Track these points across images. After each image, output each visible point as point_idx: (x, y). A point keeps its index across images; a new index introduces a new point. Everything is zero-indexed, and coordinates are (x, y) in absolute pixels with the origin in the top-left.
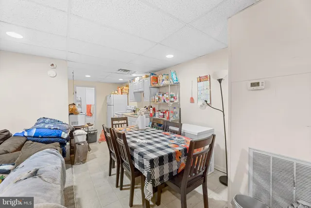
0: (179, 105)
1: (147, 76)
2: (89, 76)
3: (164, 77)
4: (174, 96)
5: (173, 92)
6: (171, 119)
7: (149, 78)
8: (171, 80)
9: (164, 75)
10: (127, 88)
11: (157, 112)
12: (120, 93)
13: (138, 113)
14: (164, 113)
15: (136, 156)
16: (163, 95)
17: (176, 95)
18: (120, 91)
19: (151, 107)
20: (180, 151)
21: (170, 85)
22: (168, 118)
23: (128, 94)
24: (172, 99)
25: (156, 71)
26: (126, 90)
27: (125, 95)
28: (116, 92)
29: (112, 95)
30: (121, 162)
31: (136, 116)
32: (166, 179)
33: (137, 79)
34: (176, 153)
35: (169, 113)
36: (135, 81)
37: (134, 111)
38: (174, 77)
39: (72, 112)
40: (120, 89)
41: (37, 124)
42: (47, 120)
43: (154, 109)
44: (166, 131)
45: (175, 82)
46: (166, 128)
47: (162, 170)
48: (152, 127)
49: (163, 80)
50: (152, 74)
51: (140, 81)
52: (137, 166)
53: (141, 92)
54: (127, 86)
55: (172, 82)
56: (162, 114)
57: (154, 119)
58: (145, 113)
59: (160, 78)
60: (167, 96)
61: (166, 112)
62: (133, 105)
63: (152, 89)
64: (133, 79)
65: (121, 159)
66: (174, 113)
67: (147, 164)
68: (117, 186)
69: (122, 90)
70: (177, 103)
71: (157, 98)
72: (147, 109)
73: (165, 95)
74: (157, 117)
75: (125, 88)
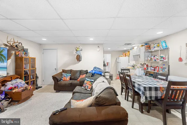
0: (169, 63)
1: (142, 46)
2: (110, 49)
3: (155, 45)
4: (164, 57)
5: (163, 54)
6: (161, 72)
7: (144, 47)
8: (161, 47)
9: (155, 43)
10: (129, 53)
11: (149, 67)
12: (124, 56)
13: (136, 67)
14: (155, 68)
15: (136, 85)
16: (154, 57)
17: (166, 56)
18: (124, 55)
19: (145, 64)
20: (163, 87)
21: (160, 50)
22: (158, 71)
23: (129, 57)
24: (162, 59)
25: (149, 42)
26: (128, 54)
27: (127, 57)
28: (122, 55)
29: (120, 57)
30: (127, 88)
31: (134, 69)
32: (153, 99)
33: (135, 48)
34: (160, 88)
35: (158, 68)
36: (134, 49)
37: (133, 66)
38: (164, 44)
39: (104, 65)
40: (124, 54)
41: (94, 69)
42: (97, 68)
43: (147, 66)
44: (155, 78)
45: (164, 48)
46: (156, 76)
47: (151, 94)
48: (146, 75)
49: (155, 47)
50: (146, 44)
51: (137, 49)
52: (136, 90)
53: (138, 55)
54: (129, 52)
55: (162, 48)
56: (153, 69)
57: (147, 71)
58: (141, 68)
59: (152, 46)
60: (158, 57)
61: (156, 67)
62: (133, 63)
63: (146, 53)
64: (133, 48)
65: (128, 87)
66: (164, 69)
67: (142, 89)
68: (125, 99)
69: (125, 54)
70: (166, 62)
71: (150, 59)
72: (142, 65)
73: (156, 57)
74: (149, 70)
75: (127, 53)
